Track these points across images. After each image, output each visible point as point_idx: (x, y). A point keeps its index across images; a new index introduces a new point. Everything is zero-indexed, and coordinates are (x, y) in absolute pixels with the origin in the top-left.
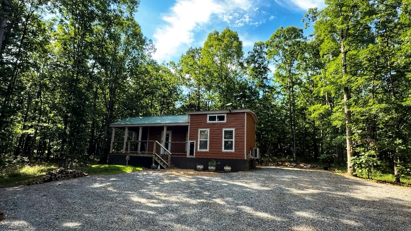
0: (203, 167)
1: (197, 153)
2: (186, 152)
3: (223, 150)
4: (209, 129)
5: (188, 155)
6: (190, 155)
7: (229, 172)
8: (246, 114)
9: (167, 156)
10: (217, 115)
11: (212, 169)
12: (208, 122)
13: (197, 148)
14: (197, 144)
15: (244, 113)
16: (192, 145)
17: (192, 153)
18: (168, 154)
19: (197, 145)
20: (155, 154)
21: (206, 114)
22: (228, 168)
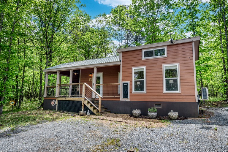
0: (140, 112)
1: (132, 95)
2: (119, 95)
3: (165, 91)
4: (146, 66)
5: (122, 99)
6: (124, 97)
7: (176, 120)
8: (193, 43)
9: (97, 99)
10: (154, 49)
11: (153, 115)
12: (143, 58)
13: (131, 90)
14: (131, 84)
15: (192, 42)
16: (126, 87)
17: (125, 95)
18: (98, 97)
19: (131, 87)
20: (84, 98)
21: (141, 50)
22: (174, 114)
